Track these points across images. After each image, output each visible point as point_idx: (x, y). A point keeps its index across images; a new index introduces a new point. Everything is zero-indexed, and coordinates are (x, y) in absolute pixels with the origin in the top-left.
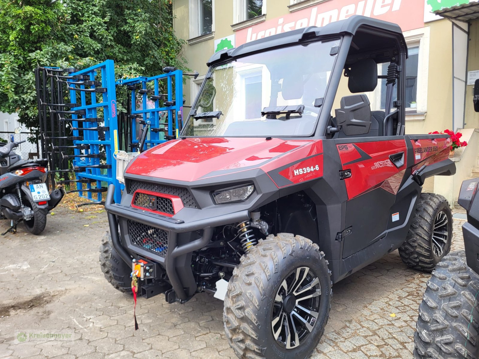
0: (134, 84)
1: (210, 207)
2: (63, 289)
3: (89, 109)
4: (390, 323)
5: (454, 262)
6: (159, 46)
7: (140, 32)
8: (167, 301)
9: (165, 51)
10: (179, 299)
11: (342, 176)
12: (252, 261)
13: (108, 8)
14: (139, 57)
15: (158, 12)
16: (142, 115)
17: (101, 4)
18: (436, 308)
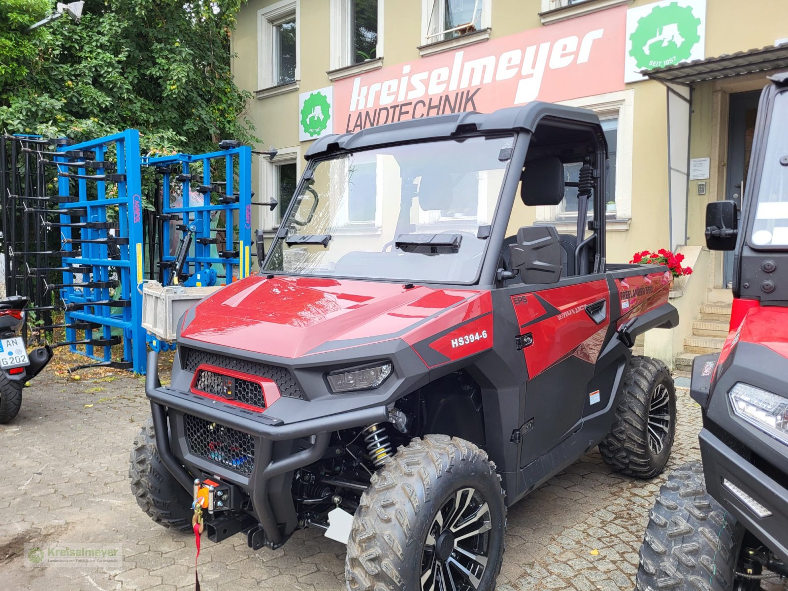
0: (168, 165)
1: (324, 397)
2: (62, 522)
3: (92, 207)
4: (591, 566)
5: (687, 482)
6: (208, 101)
7: (179, 80)
8: (250, 545)
9: (219, 110)
10: (270, 542)
11: (519, 344)
12: (390, 483)
13: (124, 38)
14: (175, 118)
15: (208, 46)
16: (181, 216)
17: (114, 32)
18: (664, 553)
